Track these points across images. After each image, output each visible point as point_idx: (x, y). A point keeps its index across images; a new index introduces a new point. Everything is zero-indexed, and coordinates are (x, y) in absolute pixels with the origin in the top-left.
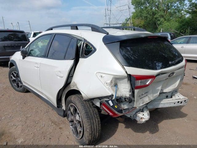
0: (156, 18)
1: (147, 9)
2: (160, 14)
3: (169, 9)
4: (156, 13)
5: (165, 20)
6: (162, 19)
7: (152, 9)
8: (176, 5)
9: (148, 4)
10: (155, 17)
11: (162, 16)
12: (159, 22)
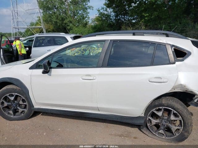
0: (66, 24)
1: (56, 14)
2: (68, 20)
3: (76, 16)
4: (65, 19)
5: (74, 26)
6: (71, 25)
7: (60, 14)
8: (80, 12)
9: (56, 10)
10: (64, 22)
11: (71, 22)
12: (69, 28)
